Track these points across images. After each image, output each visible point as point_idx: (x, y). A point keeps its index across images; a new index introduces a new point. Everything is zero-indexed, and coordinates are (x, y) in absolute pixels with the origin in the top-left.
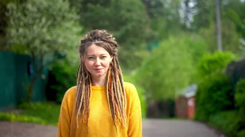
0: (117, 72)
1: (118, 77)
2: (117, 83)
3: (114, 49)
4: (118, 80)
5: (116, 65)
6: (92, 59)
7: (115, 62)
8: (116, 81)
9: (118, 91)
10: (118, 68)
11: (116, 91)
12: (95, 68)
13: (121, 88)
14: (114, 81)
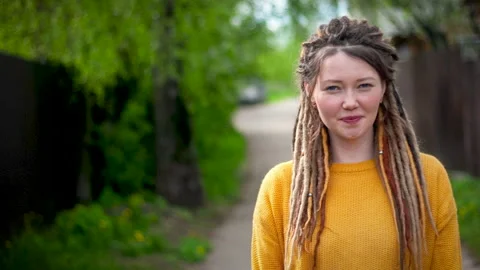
0: (400, 125)
1: (403, 136)
2: (405, 154)
3: (391, 64)
4: (405, 145)
5: (395, 105)
6: (336, 90)
7: (394, 100)
8: (399, 148)
9: (408, 173)
10: (402, 115)
11: (402, 173)
12: (344, 114)
13: (413, 166)
14: (396, 147)
